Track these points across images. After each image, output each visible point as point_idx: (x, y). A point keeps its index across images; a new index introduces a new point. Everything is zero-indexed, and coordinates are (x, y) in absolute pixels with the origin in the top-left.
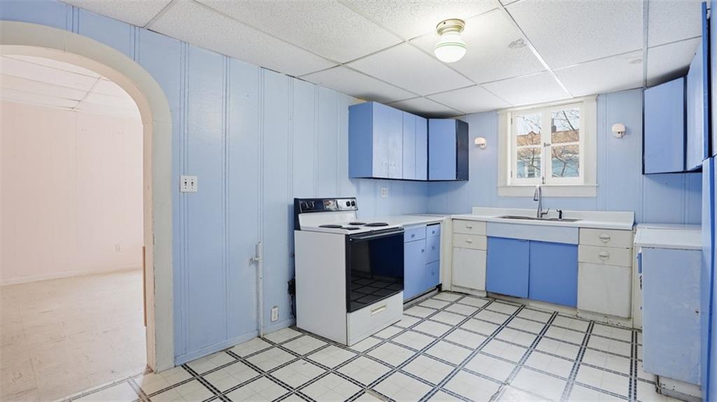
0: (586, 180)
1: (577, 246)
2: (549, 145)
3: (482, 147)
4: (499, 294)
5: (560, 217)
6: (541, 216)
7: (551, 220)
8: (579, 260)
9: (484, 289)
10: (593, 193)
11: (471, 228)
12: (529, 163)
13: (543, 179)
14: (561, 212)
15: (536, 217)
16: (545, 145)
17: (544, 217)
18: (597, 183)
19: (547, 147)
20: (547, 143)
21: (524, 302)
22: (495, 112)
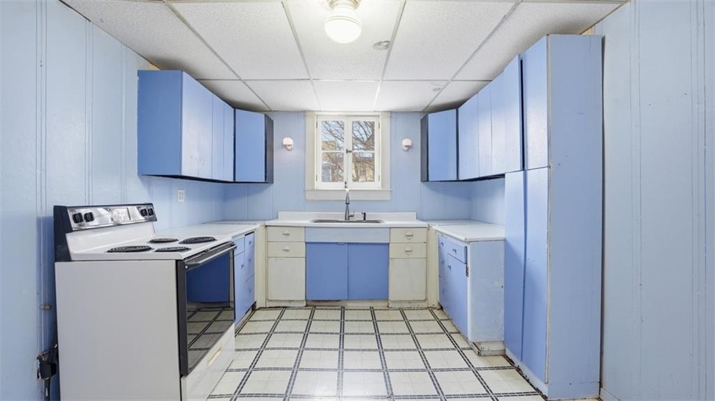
0: (383, 186)
1: (388, 244)
2: (350, 152)
3: (289, 148)
4: (319, 301)
5: (365, 219)
6: (348, 218)
7: (357, 222)
8: (391, 257)
9: (304, 298)
10: (387, 197)
11: (288, 234)
12: (334, 168)
13: (346, 183)
14: (365, 214)
15: (344, 220)
16: (347, 151)
17: (351, 219)
18: (391, 188)
19: (349, 153)
20: (349, 150)
21: (342, 304)
22: (303, 113)
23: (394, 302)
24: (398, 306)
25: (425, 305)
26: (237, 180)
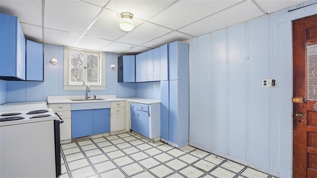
0: (102, 84)
1: (110, 109)
2: (86, 68)
3: (54, 63)
4: (79, 138)
5: (95, 98)
6: (87, 98)
7: (92, 100)
8: (111, 113)
9: (71, 138)
10: (104, 89)
12: (76, 73)
13: (84, 82)
14: (95, 96)
15: (85, 99)
16: (85, 68)
17: (89, 99)
18: (106, 85)
19: (85, 69)
20: (85, 67)
21: (90, 137)
23: (113, 132)
24: (114, 134)
25: (124, 131)
26: (27, 80)
